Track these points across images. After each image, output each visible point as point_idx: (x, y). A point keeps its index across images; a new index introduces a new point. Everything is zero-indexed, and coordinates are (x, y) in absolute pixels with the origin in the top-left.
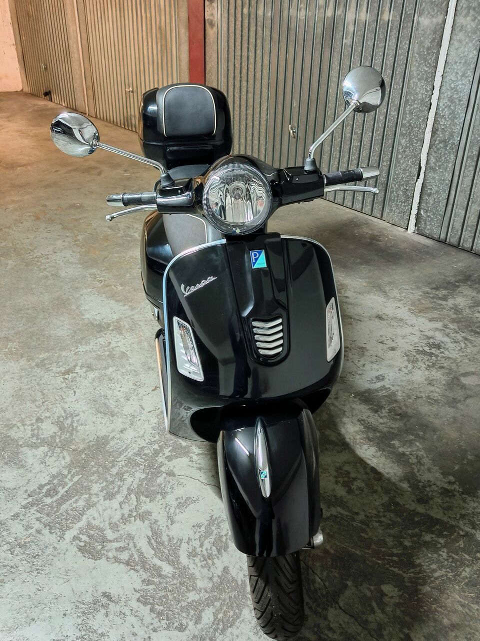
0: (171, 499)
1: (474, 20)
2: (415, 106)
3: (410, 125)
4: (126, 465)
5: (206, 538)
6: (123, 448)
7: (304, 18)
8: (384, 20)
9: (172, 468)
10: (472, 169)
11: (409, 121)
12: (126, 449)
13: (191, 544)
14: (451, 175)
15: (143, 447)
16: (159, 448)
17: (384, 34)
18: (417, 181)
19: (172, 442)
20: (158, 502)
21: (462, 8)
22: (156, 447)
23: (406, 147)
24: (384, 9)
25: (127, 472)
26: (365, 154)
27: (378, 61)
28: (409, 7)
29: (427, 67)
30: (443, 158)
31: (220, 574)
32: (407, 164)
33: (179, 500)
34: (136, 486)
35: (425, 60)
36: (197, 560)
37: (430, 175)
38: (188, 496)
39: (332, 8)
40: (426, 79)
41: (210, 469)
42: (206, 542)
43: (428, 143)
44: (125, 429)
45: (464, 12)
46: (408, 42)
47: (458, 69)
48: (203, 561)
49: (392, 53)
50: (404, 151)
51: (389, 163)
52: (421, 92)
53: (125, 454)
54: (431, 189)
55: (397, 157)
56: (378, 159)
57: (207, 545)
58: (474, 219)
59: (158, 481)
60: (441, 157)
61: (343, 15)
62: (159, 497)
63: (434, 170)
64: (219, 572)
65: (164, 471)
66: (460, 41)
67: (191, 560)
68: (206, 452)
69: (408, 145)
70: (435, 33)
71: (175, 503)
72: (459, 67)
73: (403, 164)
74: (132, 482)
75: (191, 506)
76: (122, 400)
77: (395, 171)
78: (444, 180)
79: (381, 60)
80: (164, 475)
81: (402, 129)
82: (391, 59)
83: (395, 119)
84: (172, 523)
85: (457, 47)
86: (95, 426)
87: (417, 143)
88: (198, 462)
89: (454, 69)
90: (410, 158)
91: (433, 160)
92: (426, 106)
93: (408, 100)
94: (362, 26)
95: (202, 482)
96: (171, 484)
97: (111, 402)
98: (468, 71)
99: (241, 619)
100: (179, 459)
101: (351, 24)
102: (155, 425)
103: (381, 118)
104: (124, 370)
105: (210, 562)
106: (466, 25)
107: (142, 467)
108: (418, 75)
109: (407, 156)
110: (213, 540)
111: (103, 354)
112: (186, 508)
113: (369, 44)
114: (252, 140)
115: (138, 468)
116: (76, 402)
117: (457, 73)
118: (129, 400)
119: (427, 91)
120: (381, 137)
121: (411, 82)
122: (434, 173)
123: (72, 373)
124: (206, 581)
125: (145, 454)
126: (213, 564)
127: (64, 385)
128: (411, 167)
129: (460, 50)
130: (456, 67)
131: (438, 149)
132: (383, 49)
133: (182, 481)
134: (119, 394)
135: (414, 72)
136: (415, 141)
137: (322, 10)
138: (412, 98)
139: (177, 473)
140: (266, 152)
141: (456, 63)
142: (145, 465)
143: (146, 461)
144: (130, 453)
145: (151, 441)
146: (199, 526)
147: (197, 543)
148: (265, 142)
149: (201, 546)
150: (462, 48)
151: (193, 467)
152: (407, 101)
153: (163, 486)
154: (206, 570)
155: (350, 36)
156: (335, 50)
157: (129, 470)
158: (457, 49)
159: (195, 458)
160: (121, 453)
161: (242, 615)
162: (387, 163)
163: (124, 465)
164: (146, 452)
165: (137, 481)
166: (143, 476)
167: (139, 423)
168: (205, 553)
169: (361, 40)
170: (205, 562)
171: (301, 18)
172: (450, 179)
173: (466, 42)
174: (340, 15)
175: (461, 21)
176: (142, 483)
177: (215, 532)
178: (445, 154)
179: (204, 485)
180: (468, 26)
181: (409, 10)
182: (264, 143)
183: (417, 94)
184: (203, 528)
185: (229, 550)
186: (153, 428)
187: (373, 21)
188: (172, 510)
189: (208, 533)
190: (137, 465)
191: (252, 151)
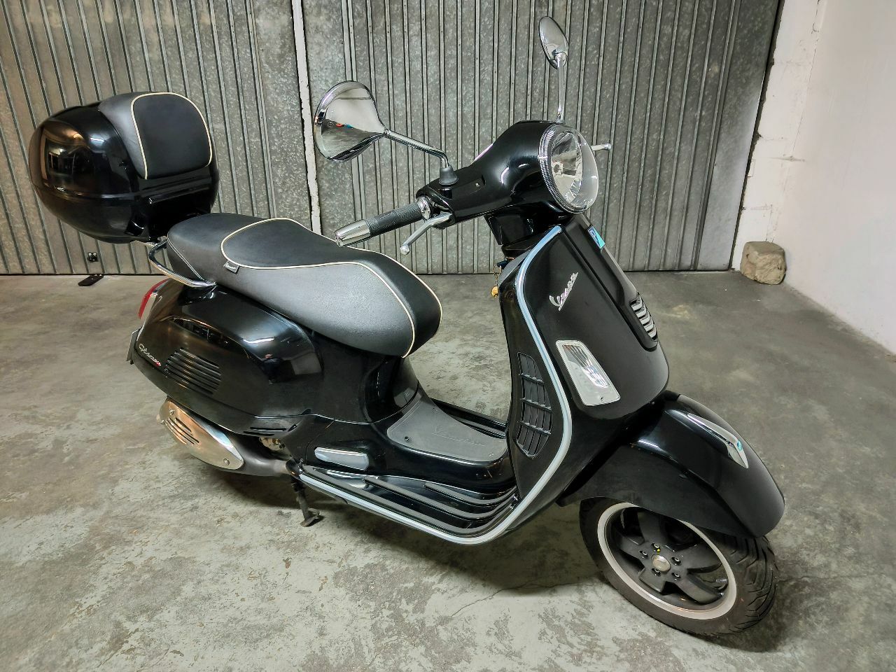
0: (481, 639)
1: (329, 19)
2: (283, 126)
3: (282, 149)
4: (386, 659)
5: (565, 637)
6: (353, 646)
7: (60, 25)
8: (204, 24)
9: (436, 616)
10: (373, 184)
11: (279, 147)
12: (358, 646)
13: (562, 654)
14: (351, 196)
15: (374, 626)
16: (392, 612)
17: (210, 42)
18: (311, 214)
19: (395, 594)
20: (476, 654)
21: (310, 7)
22: (386, 613)
23: (285, 178)
24: (200, 9)
25: (397, 663)
26: (227, 200)
27: (211, 77)
28: (237, 7)
29: (284, 78)
30: (338, 180)
31: (618, 648)
32: (292, 198)
33: (492, 633)
34: (431, 665)
35: (280, 70)
36: (586, 658)
37: (328, 202)
38: (493, 621)
39: (111, 10)
40: (288, 93)
41: (472, 582)
42: (569, 639)
43: (313, 167)
44: (322, 628)
45: (315, 12)
46: (249, 51)
47: (326, 76)
48: (592, 655)
49: (229, 66)
50: (284, 183)
51: (266, 203)
52: (286, 108)
53: (366, 650)
54: (333, 219)
55: (276, 192)
56: (249, 201)
57: (575, 641)
58: (391, 237)
59: (444, 638)
60: (334, 180)
61: (134, 19)
62: (470, 650)
63: (331, 196)
64: (616, 648)
65: (435, 624)
66: (319, 44)
67: (584, 665)
68: (444, 573)
69: (287, 175)
70: (282, 37)
71: (493, 639)
72: (327, 74)
73: (286, 198)
74: (420, 665)
75: (510, 626)
76: (263, 605)
77: (277, 210)
78: (345, 205)
79: (216, 77)
80: (439, 627)
81: (273, 157)
82: (231, 73)
83: (260, 147)
84: (518, 655)
85: (318, 51)
86: (276, 660)
87: (297, 170)
88: (451, 586)
89: (322, 76)
90: (294, 190)
91: (326, 185)
92: (297, 125)
93: (271, 121)
94: (171, 33)
95: (485, 599)
96: (460, 629)
97: (251, 619)
98: (339, 78)
99: (682, 661)
100: (429, 602)
101: (152, 31)
102: (348, 596)
103: (239, 149)
104: (210, 576)
105: (598, 649)
106: (322, 26)
107: (405, 643)
108: (276, 89)
109: (289, 188)
110: (572, 632)
111: (140, 582)
112: (508, 632)
113: (190, 56)
114: (9, 224)
115: (403, 649)
116: (199, 659)
117: (326, 81)
118: (272, 599)
119: (293, 106)
120: (245, 173)
121: (269, 98)
122: (333, 200)
123: (130, 635)
124: (619, 665)
125: (388, 630)
126: (602, 647)
127: (140, 659)
128: (298, 200)
129: (322, 55)
130: (323, 75)
131: (329, 171)
132: (214, 62)
133: (466, 615)
134: (246, 603)
135: (270, 86)
136: (295, 168)
137: (93, 14)
138: (276, 117)
139: (449, 614)
140: (45, 236)
141: (322, 69)
142: (405, 639)
143: (399, 634)
144: (369, 643)
145: (372, 613)
146: (543, 633)
147: (565, 648)
148: (39, 221)
149: (571, 646)
150: (324, 52)
151: (454, 596)
152: (270, 124)
153: (456, 637)
154: (605, 659)
155: (156, 47)
156: (135, 69)
157: (397, 658)
158: (318, 54)
159: (443, 586)
160: (359, 654)
161: (678, 657)
162: (264, 202)
163: (382, 660)
164: (384, 626)
165: (424, 661)
166: (422, 649)
167: (327, 608)
168: (583, 647)
169: (177, 52)
170: (595, 654)
171: (55, 26)
172: (352, 201)
173: (327, 45)
174: (130, 20)
175: (314, 21)
176: (431, 656)
177: (562, 624)
178: (338, 175)
179: (490, 599)
180: (325, 27)
181: (239, 11)
182: (39, 223)
183: (280, 112)
184: (548, 631)
185: (594, 625)
186: (352, 599)
187: (187, 26)
188: (500, 647)
189: (560, 630)
190: (396, 647)
191: (14, 239)
